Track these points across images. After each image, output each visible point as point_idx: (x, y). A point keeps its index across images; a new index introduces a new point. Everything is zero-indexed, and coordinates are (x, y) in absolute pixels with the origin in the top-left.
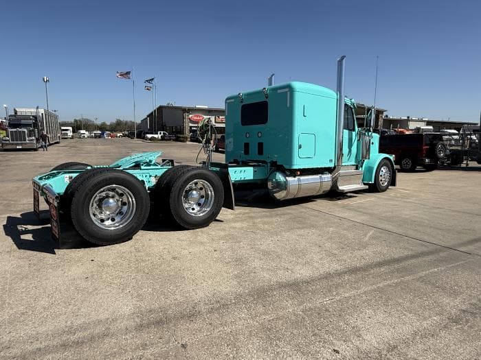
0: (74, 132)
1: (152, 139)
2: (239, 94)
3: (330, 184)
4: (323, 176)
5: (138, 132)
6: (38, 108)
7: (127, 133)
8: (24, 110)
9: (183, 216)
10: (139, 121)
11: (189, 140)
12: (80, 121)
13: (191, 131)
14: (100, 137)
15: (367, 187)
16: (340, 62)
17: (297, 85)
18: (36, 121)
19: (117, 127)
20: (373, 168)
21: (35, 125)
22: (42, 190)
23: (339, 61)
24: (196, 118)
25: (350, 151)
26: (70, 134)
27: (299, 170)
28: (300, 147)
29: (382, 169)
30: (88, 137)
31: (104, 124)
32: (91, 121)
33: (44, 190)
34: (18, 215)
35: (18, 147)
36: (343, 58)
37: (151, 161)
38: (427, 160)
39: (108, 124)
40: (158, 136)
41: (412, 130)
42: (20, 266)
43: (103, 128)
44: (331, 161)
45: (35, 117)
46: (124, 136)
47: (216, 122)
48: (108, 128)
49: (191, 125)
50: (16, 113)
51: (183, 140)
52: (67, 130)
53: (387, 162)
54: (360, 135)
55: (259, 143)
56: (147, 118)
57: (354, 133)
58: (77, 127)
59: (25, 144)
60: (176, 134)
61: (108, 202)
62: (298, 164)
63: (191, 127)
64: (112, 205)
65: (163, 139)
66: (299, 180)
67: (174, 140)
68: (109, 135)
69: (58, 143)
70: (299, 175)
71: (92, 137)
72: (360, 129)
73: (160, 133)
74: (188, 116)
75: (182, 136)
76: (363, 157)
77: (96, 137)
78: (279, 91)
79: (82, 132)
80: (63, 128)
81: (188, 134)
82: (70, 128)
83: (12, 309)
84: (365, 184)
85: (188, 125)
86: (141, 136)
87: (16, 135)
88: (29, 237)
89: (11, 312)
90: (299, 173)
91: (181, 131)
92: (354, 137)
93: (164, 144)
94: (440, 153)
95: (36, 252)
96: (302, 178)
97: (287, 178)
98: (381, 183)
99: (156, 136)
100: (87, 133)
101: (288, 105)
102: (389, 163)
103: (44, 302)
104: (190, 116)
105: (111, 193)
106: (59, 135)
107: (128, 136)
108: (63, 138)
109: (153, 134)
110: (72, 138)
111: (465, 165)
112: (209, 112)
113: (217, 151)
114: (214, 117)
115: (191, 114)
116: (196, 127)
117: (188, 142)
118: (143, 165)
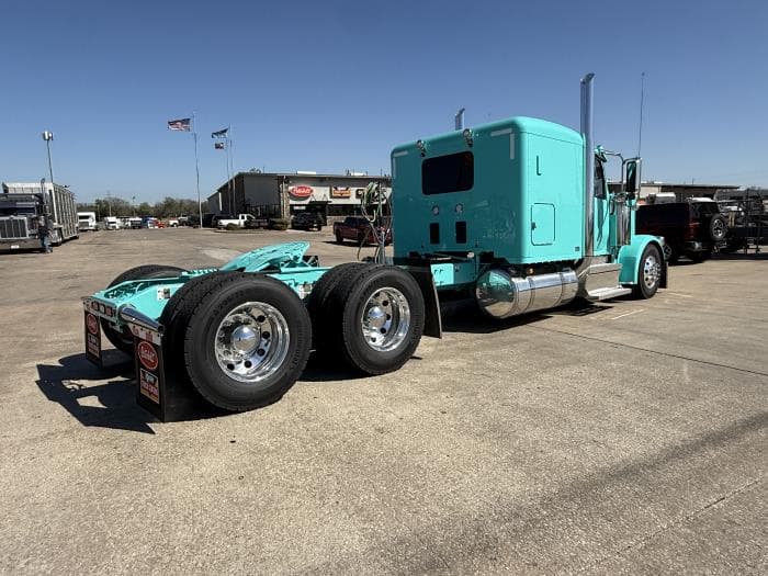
0: (97, 220)
1: (230, 227)
2: (419, 141)
3: (575, 287)
4: (565, 275)
5: (205, 217)
6: (43, 181)
7: (186, 218)
8: (19, 185)
9: (363, 352)
10: (203, 199)
11: (290, 226)
12: (106, 202)
13: (292, 211)
14: (140, 228)
15: (628, 291)
16: (586, 84)
17: (525, 122)
18: (42, 202)
19: (167, 210)
20: (634, 259)
21: (40, 209)
22: (120, 317)
23: (584, 83)
24: (299, 191)
25: (601, 232)
26: (92, 223)
27: (533, 266)
28: (533, 227)
29: (648, 260)
30: (121, 228)
31: (145, 206)
32: (123, 202)
33: (123, 316)
34: (55, 362)
35: (13, 247)
36: (590, 77)
37: (296, 258)
38: (697, 245)
39: (152, 205)
40: (240, 222)
41: (644, 199)
42: (101, 459)
43: (144, 212)
44: (577, 249)
45: (40, 197)
46: (182, 223)
47: (332, 197)
48: (152, 212)
49: (292, 202)
50: (6, 190)
51: (281, 227)
52: (87, 217)
53: (654, 248)
54: (614, 205)
55: (457, 223)
56: (216, 194)
57: (605, 202)
58: (102, 211)
59: (25, 241)
60: (268, 219)
61: (240, 333)
62: (532, 256)
63: (292, 206)
64: (247, 338)
65: (248, 226)
66: (531, 282)
67: (264, 228)
68: (155, 224)
69: (76, 238)
70: (532, 275)
71: (126, 228)
72: (613, 195)
73: (243, 218)
74: (287, 188)
75: (278, 220)
76: (619, 242)
77: (135, 226)
78: (493, 134)
79: (111, 219)
80: (80, 214)
81: (287, 217)
82: (93, 214)
83: (125, 551)
84: (624, 286)
85: (287, 202)
86: (210, 221)
87: (10, 227)
88: (92, 402)
89: (128, 559)
90: (531, 270)
91: (278, 214)
92: (605, 209)
93: (249, 234)
94: (717, 233)
95: (119, 431)
96: (535, 278)
97: (513, 279)
98: (646, 283)
99: (235, 222)
100: (118, 221)
101: (512, 157)
102: (657, 251)
103: (182, 534)
104: (290, 188)
105: (243, 317)
106: (77, 225)
107: (189, 224)
108: (82, 231)
109: (230, 218)
110: (96, 230)
111: (754, 251)
112: (320, 181)
113: (339, 242)
114: (328, 189)
115: (291, 185)
116: (301, 205)
117: (288, 231)
118: (283, 265)
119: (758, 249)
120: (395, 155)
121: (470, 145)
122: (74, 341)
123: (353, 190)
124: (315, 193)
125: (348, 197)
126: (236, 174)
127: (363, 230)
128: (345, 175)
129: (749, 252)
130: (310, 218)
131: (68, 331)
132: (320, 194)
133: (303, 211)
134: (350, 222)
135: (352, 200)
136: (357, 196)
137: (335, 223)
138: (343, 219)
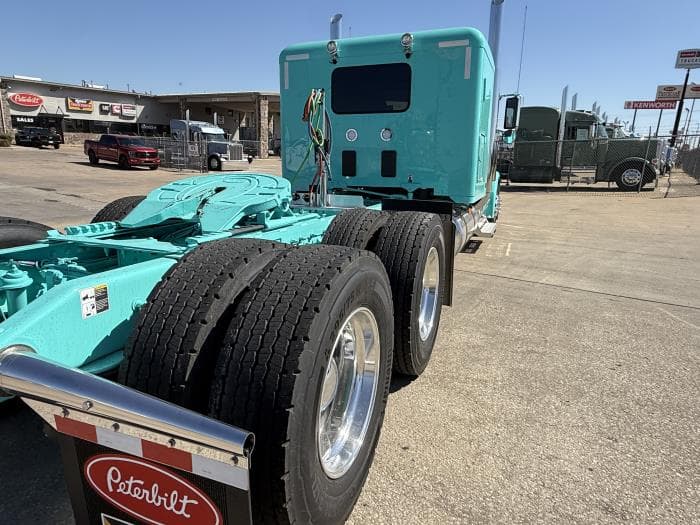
11: (14, 141)
16: (497, 5)
24: (23, 99)
28: (479, 160)
47: (68, 110)
49: (13, 112)
51: (3, 142)
55: (384, 152)
62: (475, 194)
63: (14, 117)
81: (9, 130)
85: (7, 112)
101: (467, 76)
104: (10, 95)
112: (53, 90)
113: (94, 162)
114: (63, 99)
115: (10, 90)
116: (27, 117)
117: (13, 147)
118: (268, 216)
120: (288, 58)
121: (408, 56)
123: (96, 105)
124: (44, 104)
125: (90, 112)
127: (127, 151)
128: (80, 85)
130: (43, 132)
132: (53, 105)
133: (30, 124)
134: (107, 141)
135: (96, 116)
136: (103, 112)
137: (87, 142)
138: (97, 137)
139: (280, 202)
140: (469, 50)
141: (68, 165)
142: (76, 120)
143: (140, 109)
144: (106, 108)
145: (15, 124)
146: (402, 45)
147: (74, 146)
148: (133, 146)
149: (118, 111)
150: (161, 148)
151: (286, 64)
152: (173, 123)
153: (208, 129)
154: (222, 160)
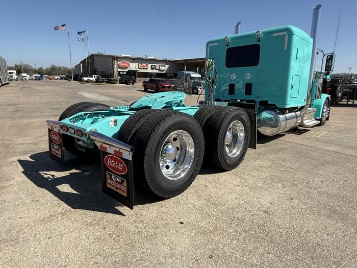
0: (17, 75)
1: (88, 81)
2: (226, 37)
3: (300, 120)
4: (297, 113)
5: (75, 76)
7: (64, 76)
11: (118, 82)
14: (39, 79)
17: (294, 29)
19: (52, 71)
22: (89, 137)
23: (315, 9)
24: (123, 64)
26: (15, 76)
27: (289, 109)
28: (292, 87)
29: (325, 107)
30: (29, 79)
31: (41, 69)
32: (29, 66)
33: (91, 137)
34: (28, 158)
37: (181, 101)
39: (44, 68)
40: (93, 79)
43: (40, 72)
44: (304, 100)
46: (62, 78)
47: (139, 68)
48: (45, 72)
49: (119, 70)
51: (114, 82)
52: (12, 73)
54: (315, 78)
55: (247, 84)
56: (80, 64)
58: (19, 70)
60: (107, 78)
63: (119, 72)
64: (171, 152)
65: (97, 81)
66: (285, 116)
67: (106, 82)
68: (47, 78)
69: (8, 84)
70: (287, 113)
71: (32, 79)
73: (95, 77)
74: (117, 63)
75: (113, 79)
76: (316, 97)
77: (36, 79)
78: (274, 35)
79: (24, 75)
80: (9, 71)
81: (117, 77)
82: (15, 72)
84: (316, 120)
85: (117, 70)
86: (77, 78)
91: (112, 76)
93: (98, 85)
94: (339, 94)
97: (279, 116)
98: (323, 118)
99: (91, 79)
100: (28, 76)
101: (286, 48)
102: (328, 102)
104: (119, 63)
106: (8, 77)
107: (66, 79)
108: (11, 80)
109: (88, 77)
110: (17, 80)
111: (351, 103)
112: (134, 60)
113: (146, 91)
114: (137, 64)
115: (119, 61)
116: (124, 72)
117: (118, 84)
118: (174, 105)
119: (353, 102)
120: (209, 45)
121: (259, 41)
122: (32, 143)
123: (149, 65)
124: (131, 66)
125: (147, 69)
126: (90, 54)
127: (158, 85)
128: (144, 57)
129: (349, 103)
130: (129, 78)
131: (25, 137)
132: (133, 66)
133: (125, 75)
134: (152, 81)
135: (149, 70)
136: (152, 69)
137: (144, 82)
138: (147, 79)
139: (179, 101)
140: (287, 36)
141: (136, 92)
142: (142, 72)
143: (167, 66)
144: (154, 67)
145: (120, 75)
146: (256, 36)
147: (139, 84)
148: (161, 83)
149: (158, 68)
150: (173, 84)
151: (208, 47)
152: (179, 73)
153: (194, 75)
154: (199, 89)
